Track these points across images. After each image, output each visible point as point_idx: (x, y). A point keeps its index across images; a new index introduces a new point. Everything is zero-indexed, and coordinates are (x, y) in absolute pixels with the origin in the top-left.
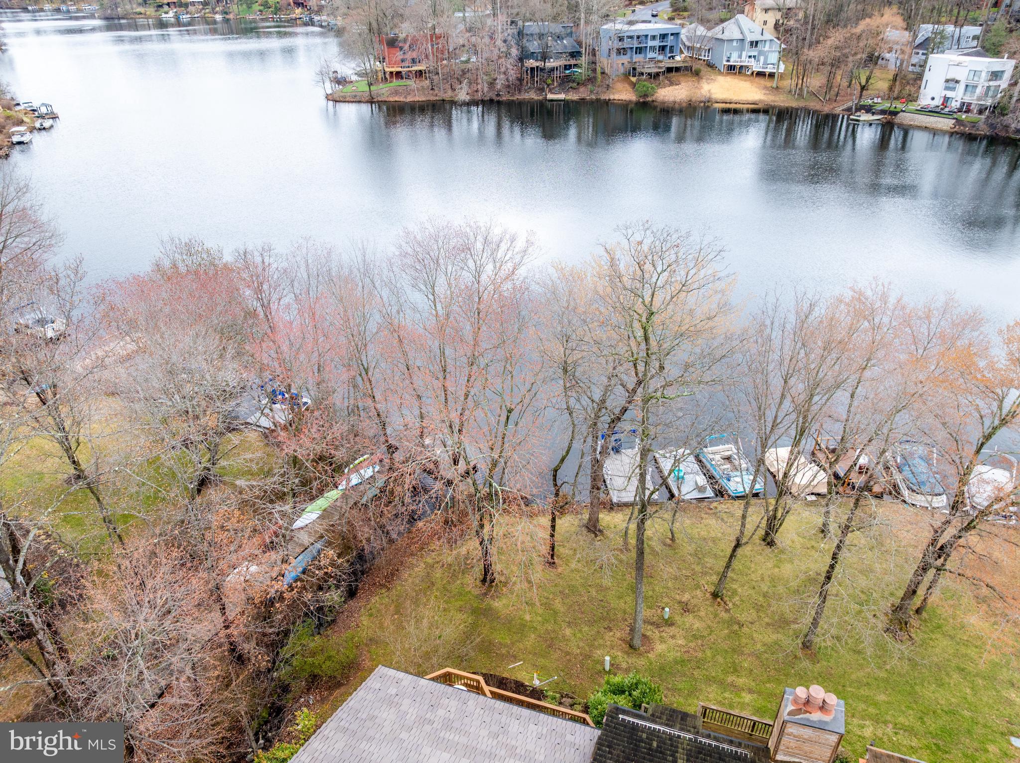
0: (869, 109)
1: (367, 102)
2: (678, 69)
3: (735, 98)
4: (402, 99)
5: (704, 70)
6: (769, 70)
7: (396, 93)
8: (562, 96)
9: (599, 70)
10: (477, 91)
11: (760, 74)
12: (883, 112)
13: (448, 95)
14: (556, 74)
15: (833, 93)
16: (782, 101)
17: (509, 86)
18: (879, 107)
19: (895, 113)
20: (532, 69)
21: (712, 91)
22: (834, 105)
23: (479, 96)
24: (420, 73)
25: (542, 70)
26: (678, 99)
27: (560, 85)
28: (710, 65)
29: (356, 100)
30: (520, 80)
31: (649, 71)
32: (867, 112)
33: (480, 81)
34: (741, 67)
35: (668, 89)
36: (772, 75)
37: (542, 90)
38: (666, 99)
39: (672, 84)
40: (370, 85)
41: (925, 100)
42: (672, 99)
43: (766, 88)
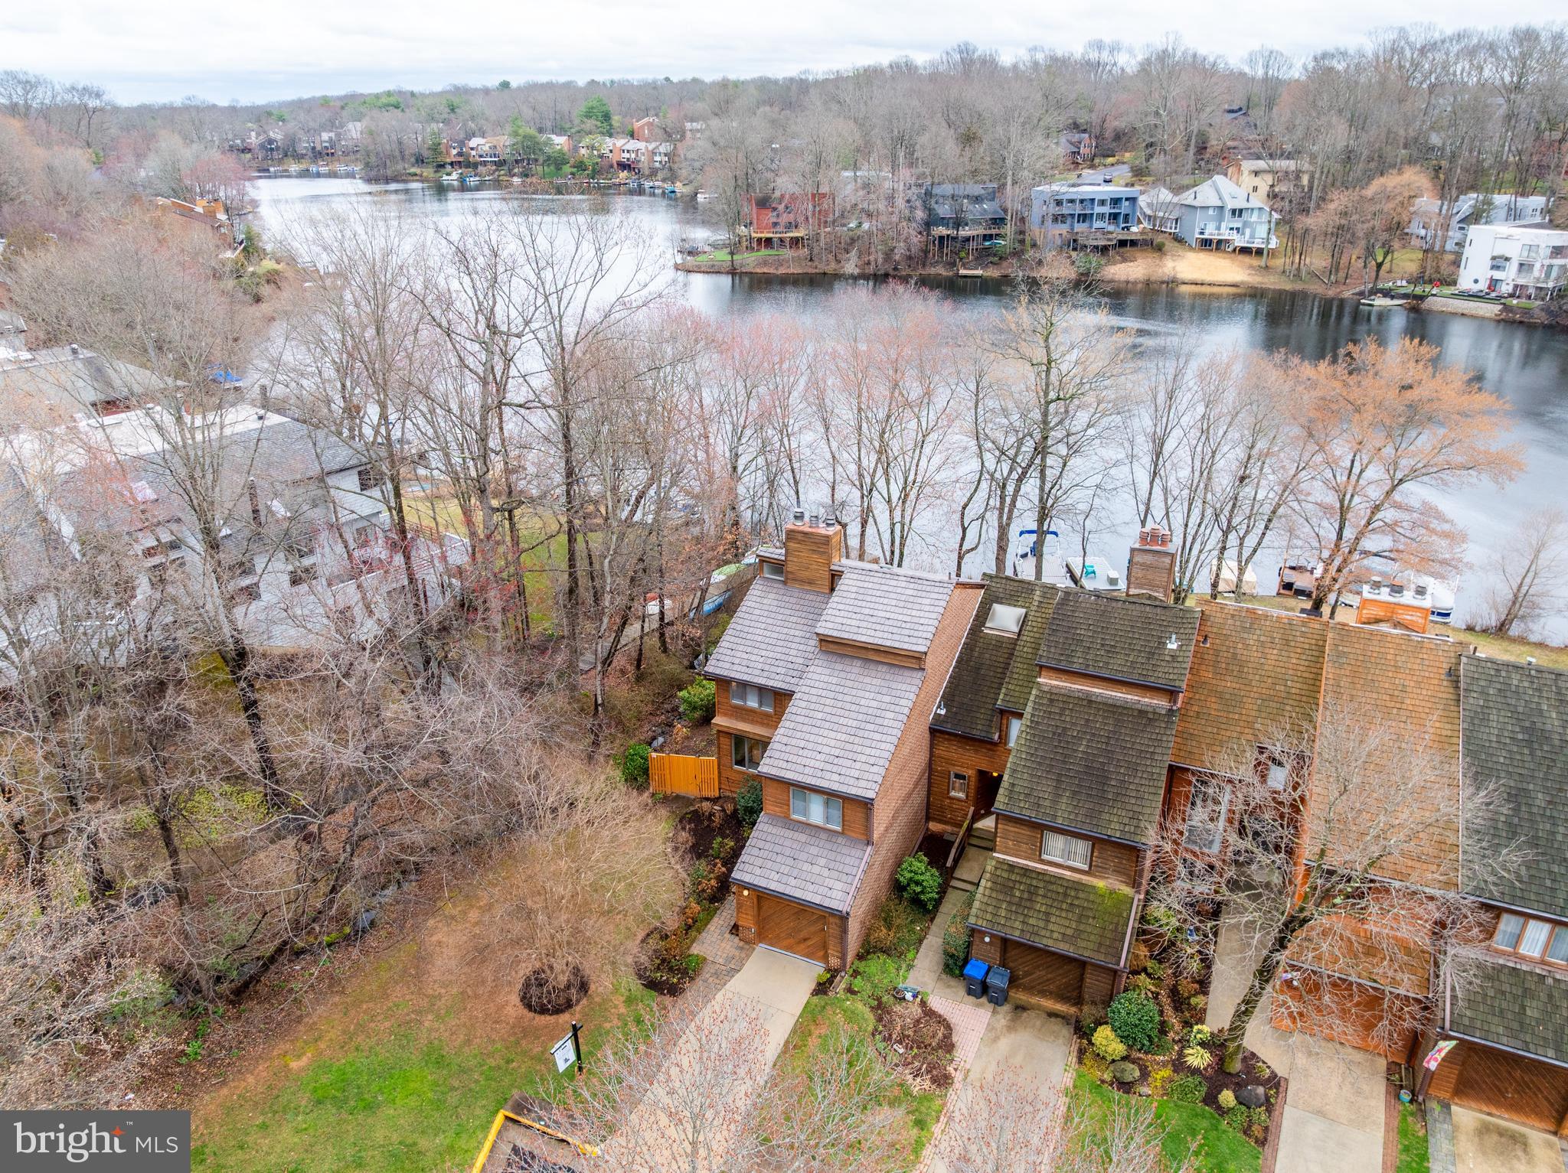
0: (1387, 293)
1: (728, 273)
2: (1133, 243)
3: (1208, 278)
4: (772, 271)
5: (1169, 245)
6: (1257, 244)
7: (765, 263)
8: (979, 272)
9: (1028, 239)
10: (869, 263)
11: (1245, 251)
12: (1405, 296)
13: (831, 267)
14: (972, 245)
15: (1342, 274)
16: (1272, 282)
17: (910, 258)
18: (1403, 291)
19: (1421, 298)
20: (941, 238)
21: (1178, 269)
22: (1343, 288)
23: (871, 269)
24: (796, 242)
25: (955, 239)
26: (1132, 278)
27: (977, 259)
28: (1178, 240)
29: (713, 270)
30: (926, 252)
31: (1095, 243)
32: (1385, 296)
33: (873, 249)
34: (1219, 242)
35: (1119, 266)
36: (1259, 252)
37: (953, 264)
38: (1117, 277)
39: (1124, 260)
40: (732, 254)
41: (1465, 283)
42: (1123, 278)
43: (1251, 267)
